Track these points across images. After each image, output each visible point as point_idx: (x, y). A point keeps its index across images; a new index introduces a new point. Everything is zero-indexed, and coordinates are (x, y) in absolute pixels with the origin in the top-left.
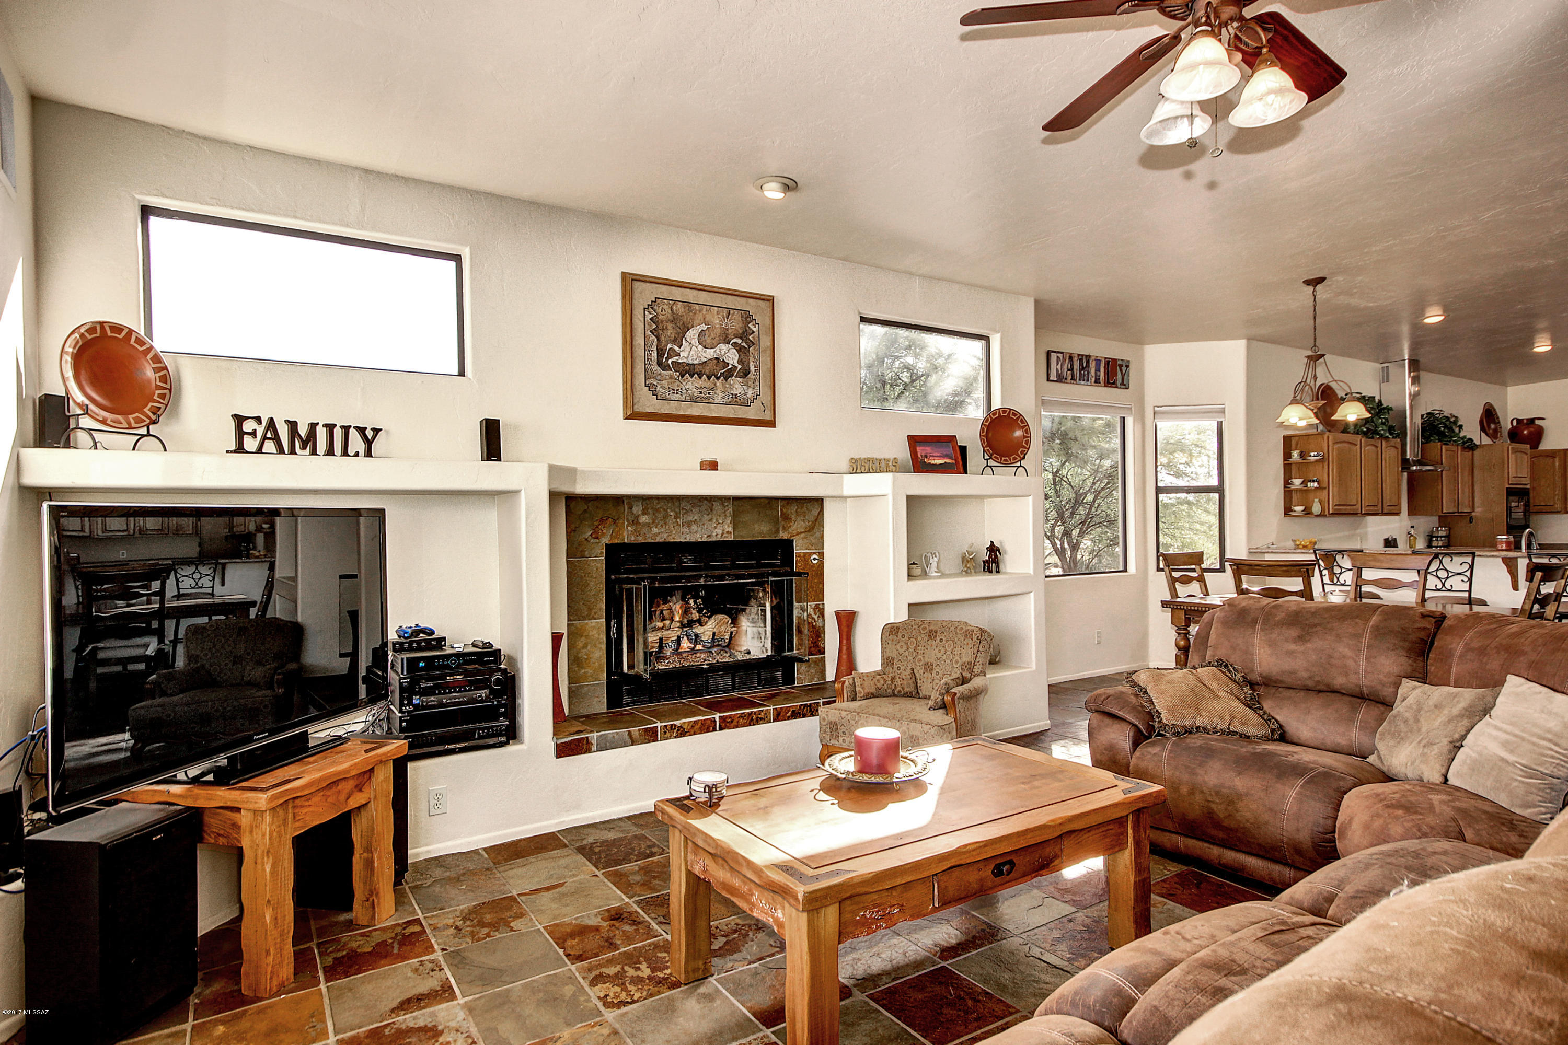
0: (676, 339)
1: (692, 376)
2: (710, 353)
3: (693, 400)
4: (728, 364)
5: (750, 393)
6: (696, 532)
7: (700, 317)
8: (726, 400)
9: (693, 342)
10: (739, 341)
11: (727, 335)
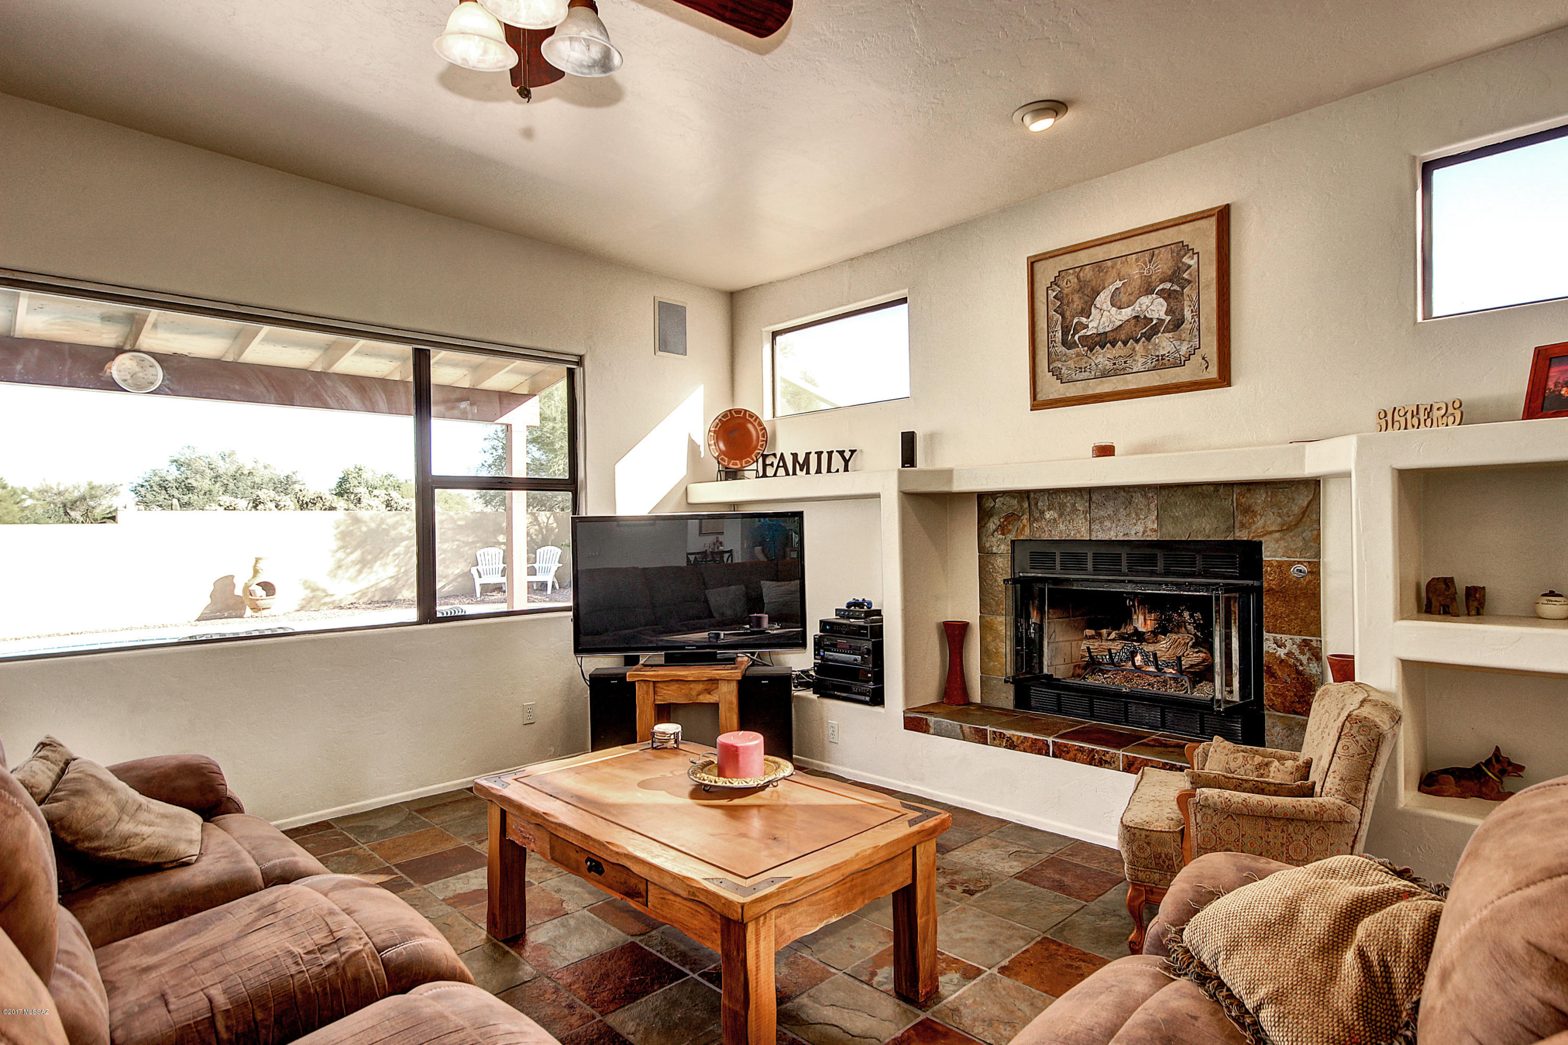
0: (1083, 309)
1: (1102, 347)
2: (1127, 313)
3: (1105, 374)
4: (1152, 320)
5: (1184, 349)
6: (1110, 529)
7: (1114, 273)
8: (1149, 365)
9: (1104, 307)
10: (1168, 285)
11: (1149, 284)
